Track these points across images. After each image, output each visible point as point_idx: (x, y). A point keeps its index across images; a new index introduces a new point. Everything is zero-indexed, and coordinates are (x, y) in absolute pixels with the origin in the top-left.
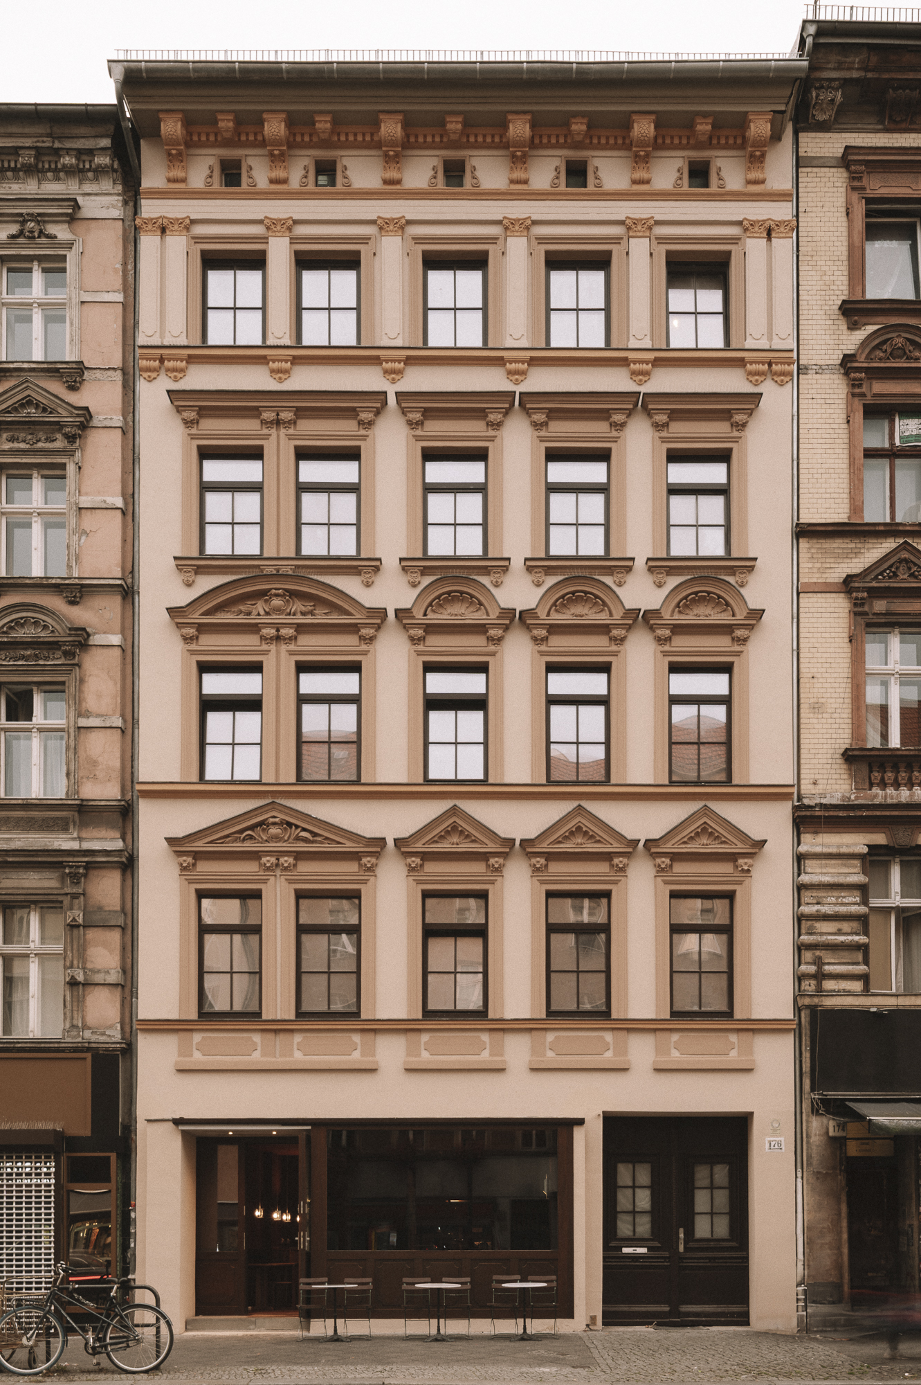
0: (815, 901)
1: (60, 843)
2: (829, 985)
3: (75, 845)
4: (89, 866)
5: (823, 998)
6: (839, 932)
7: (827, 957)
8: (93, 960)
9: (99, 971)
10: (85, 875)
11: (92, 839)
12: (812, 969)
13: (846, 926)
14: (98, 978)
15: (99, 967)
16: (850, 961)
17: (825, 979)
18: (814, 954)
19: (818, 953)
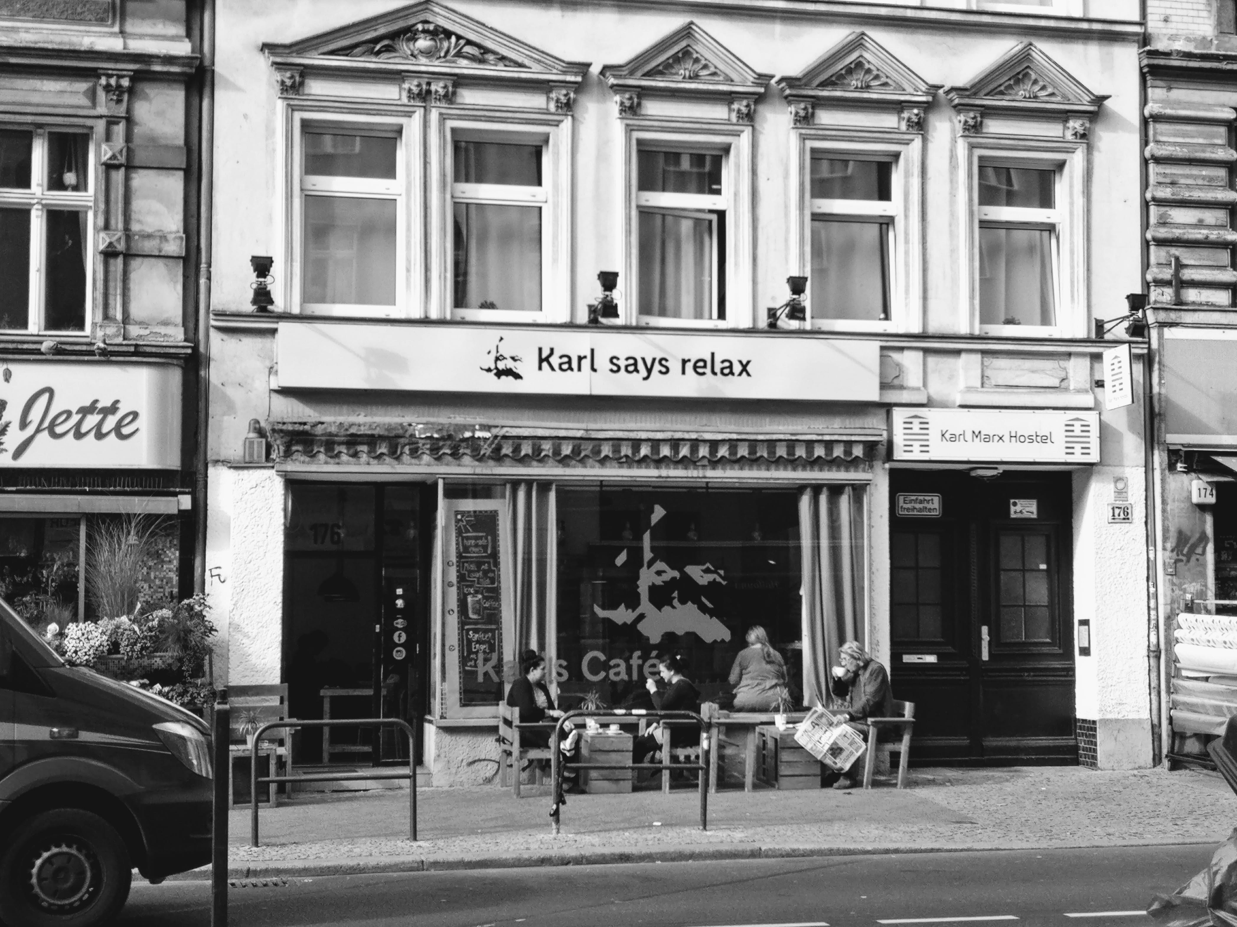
0: (1168, 180)
1: (92, 39)
2: (1192, 295)
3: (115, 45)
4: (138, 77)
5: (1182, 313)
6: (1200, 224)
7: (1187, 256)
8: (141, 218)
9: (149, 236)
10: (131, 91)
11: (142, 36)
12: (1167, 274)
13: (1210, 216)
14: (148, 246)
15: (149, 230)
16: (1215, 264)
17: (1182, 287)
18: (1168, 252)
19: (1175, 251)
